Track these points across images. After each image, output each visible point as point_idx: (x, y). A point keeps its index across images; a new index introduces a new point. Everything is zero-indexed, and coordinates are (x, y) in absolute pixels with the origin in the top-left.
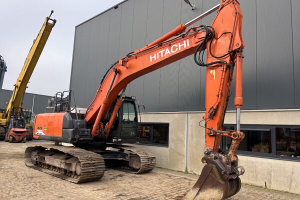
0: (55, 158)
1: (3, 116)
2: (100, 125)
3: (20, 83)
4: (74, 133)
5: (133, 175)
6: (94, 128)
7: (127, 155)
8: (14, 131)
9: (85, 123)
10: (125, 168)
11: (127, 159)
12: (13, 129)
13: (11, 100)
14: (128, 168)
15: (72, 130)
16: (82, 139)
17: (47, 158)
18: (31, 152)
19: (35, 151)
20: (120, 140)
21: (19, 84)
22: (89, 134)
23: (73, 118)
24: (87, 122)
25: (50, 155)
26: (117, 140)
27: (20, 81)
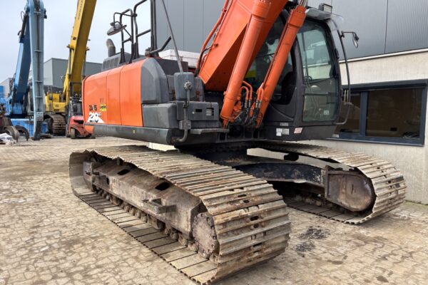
0: (132, 184)
1: (60, 98)
2: (244, 91)
3: (75, 42)
4: (176, 113)
5: (349, 228)
6: (227, 101)
7: (318, 170)
8: (76, 121)
9: (200, 88)
10: (308, 200)
11: (320, 180)
12: (73, 117)
13: (68, 72)
14: (319, 203)
15: (168, 105)
16: (200, 131)
17: (114, 181)
18: (82, 163)
19: (89, 161)
20: (298, 131)
21: (74, 44)
22: (216, 118)
23: (167, 73)
24: (204, 86)
25: (121, 173)
26: (292, 131)
27: (74, 39)
